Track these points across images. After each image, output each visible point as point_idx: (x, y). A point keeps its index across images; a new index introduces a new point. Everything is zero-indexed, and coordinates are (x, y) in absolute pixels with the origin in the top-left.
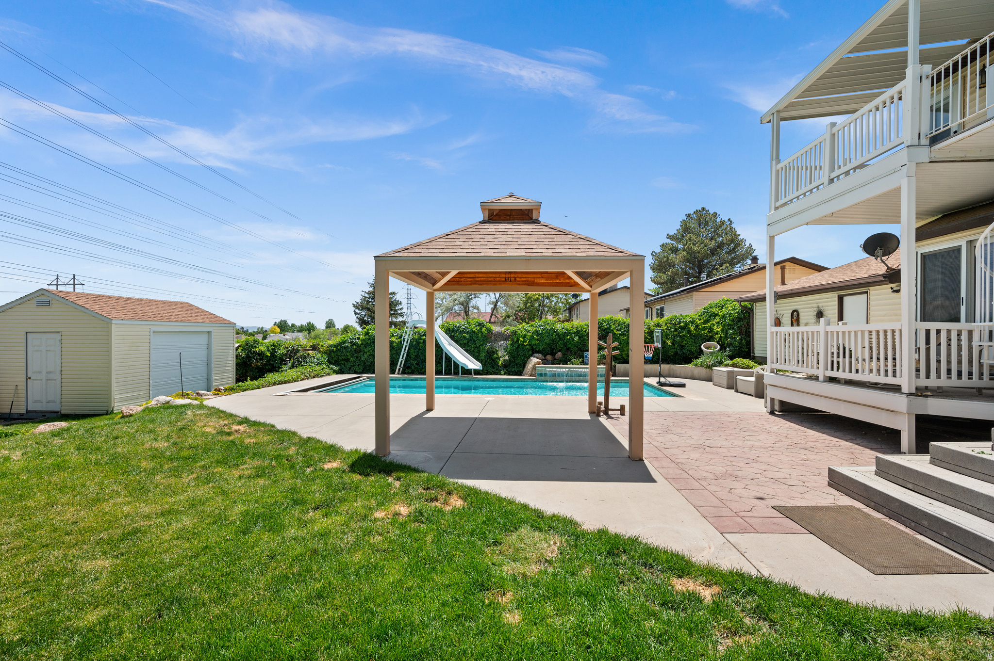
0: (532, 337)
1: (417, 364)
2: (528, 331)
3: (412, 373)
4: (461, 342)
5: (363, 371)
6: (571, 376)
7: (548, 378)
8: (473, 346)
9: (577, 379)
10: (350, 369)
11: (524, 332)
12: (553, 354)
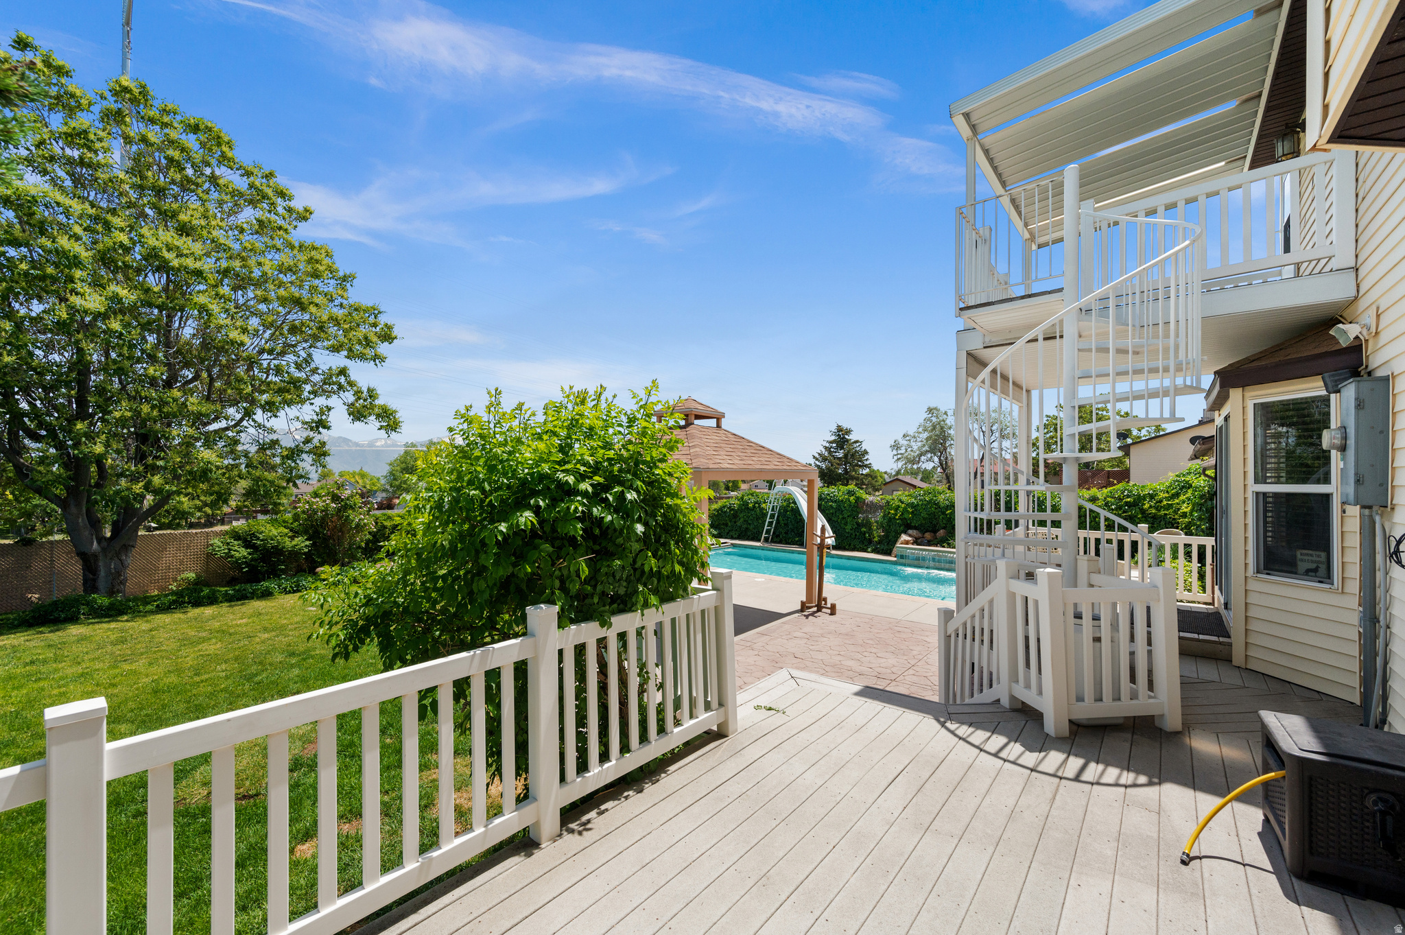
0: (905, 509)
1: (785, 533)
2: (902, 503)
3: (780, 542)
4: (827, 512)
5: (739, 535)
6: (939, 561)
7: (907, 561)
8: (841, 517)
9: (947, 566)
10: (728, 533)
11: (897, 503)
12: (935, 531)
